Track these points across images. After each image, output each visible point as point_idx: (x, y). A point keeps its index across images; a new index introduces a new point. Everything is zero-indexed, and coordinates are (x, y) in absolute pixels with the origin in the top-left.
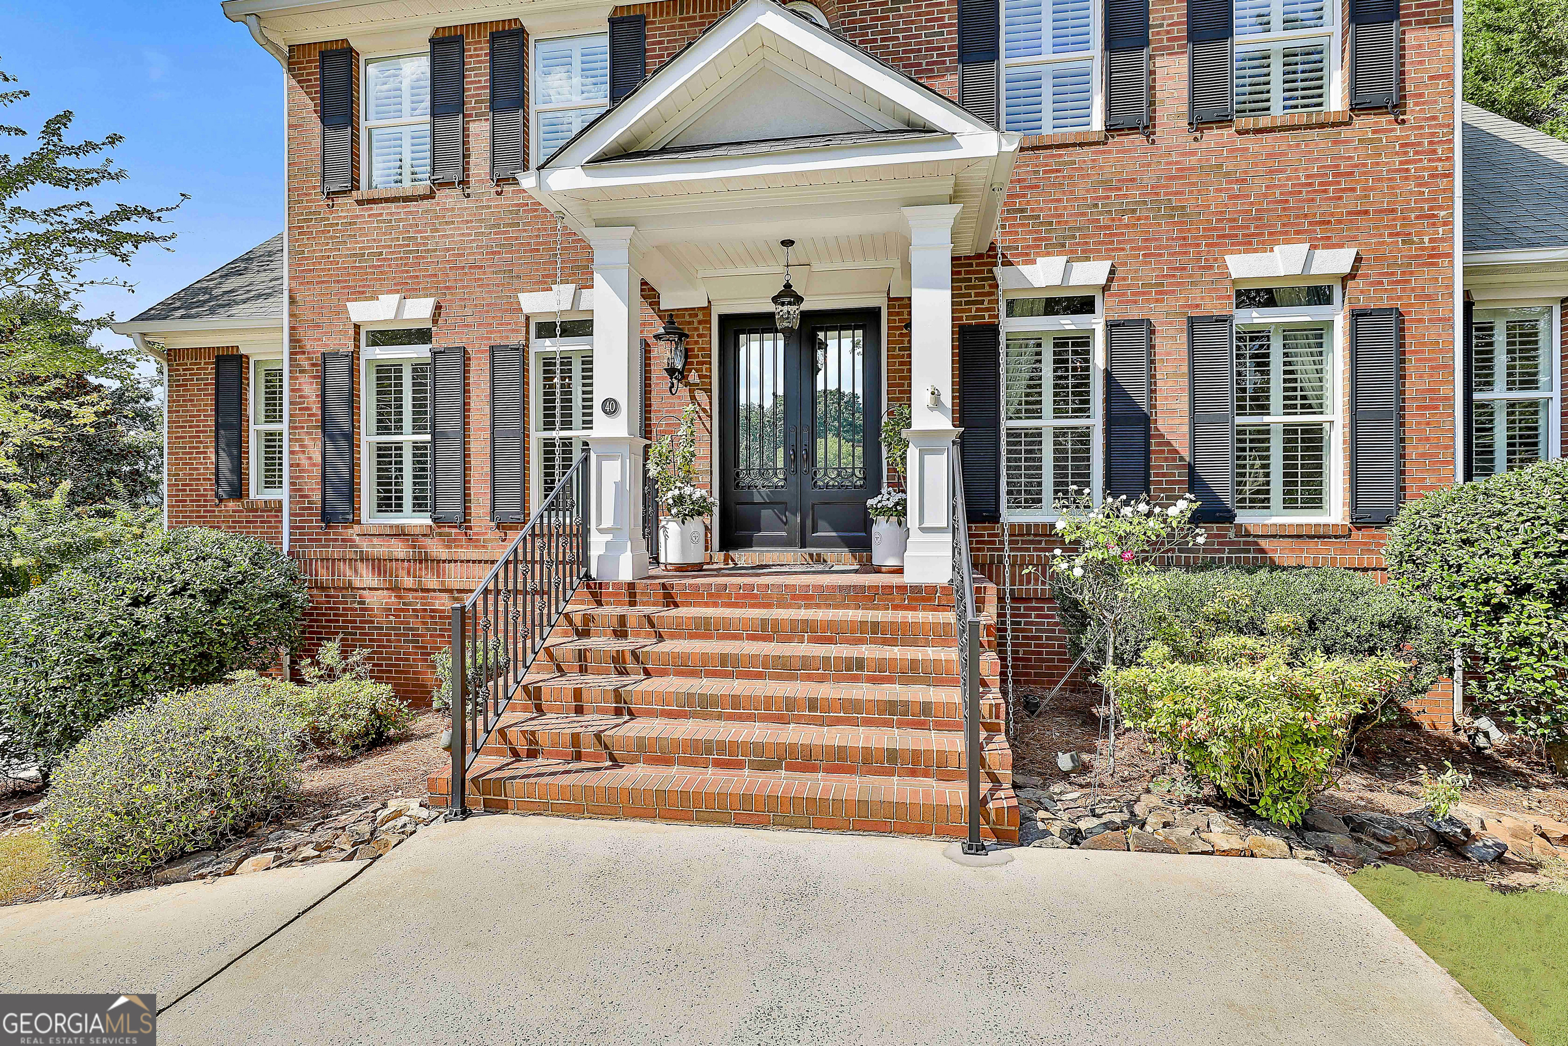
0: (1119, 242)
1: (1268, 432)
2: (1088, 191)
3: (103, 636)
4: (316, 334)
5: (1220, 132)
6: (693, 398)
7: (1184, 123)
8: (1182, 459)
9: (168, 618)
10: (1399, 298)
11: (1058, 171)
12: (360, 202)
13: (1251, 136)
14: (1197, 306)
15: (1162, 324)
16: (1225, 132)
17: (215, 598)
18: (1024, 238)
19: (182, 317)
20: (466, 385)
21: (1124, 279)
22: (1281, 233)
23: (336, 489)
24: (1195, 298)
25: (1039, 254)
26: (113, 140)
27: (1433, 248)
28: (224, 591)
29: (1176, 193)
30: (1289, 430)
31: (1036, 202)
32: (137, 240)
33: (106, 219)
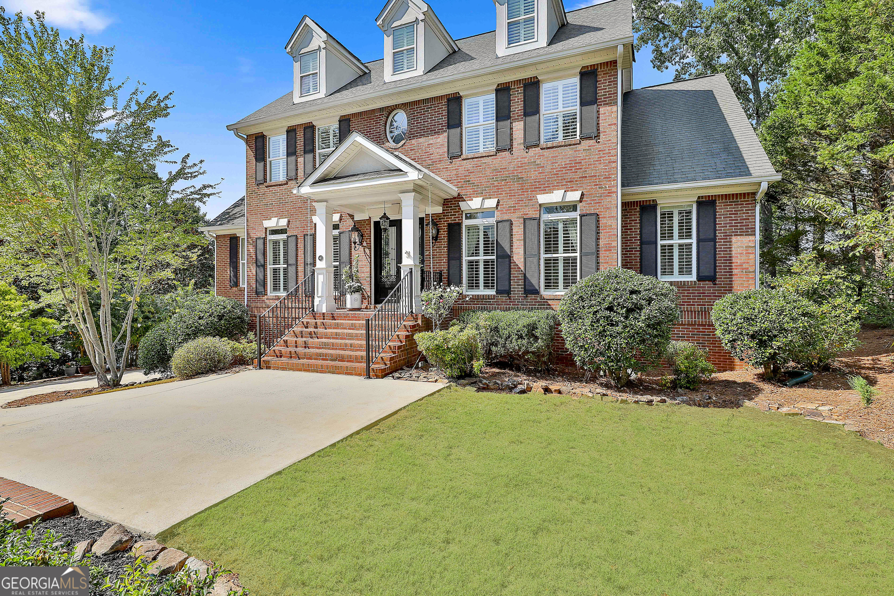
0: (501, 191)
1: (558, 260)
2: (490, 173)
3: (191, 327)
4: (254, 231)
5: (535, 149)
6: (364, 251)
7: (522, 147)
8: (522, 271)
9: (207, 324)
10: (598, 209)
11: (480, 166)
12: (267, 187)
13: (546, 150)
14: (527, 214)
15: (515, 221)
16: (537, 149)
17: (220, 318)
18: (470, 191)
19: (220, 225)
20: (297, 248)
21: (503, 205)
22: (556, 186)
23: (259, 284)
24: (526, 211)
25: (474, 197)
26: (201, 162)
27: (610, 190)
28: (223, 316)
29: (520, 173)
30: (566, 259)
31: (473, 178)
32: (209, 195)
33: (200, 190)
